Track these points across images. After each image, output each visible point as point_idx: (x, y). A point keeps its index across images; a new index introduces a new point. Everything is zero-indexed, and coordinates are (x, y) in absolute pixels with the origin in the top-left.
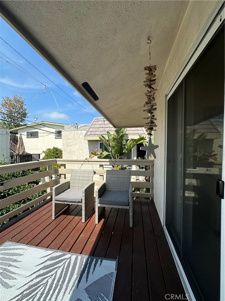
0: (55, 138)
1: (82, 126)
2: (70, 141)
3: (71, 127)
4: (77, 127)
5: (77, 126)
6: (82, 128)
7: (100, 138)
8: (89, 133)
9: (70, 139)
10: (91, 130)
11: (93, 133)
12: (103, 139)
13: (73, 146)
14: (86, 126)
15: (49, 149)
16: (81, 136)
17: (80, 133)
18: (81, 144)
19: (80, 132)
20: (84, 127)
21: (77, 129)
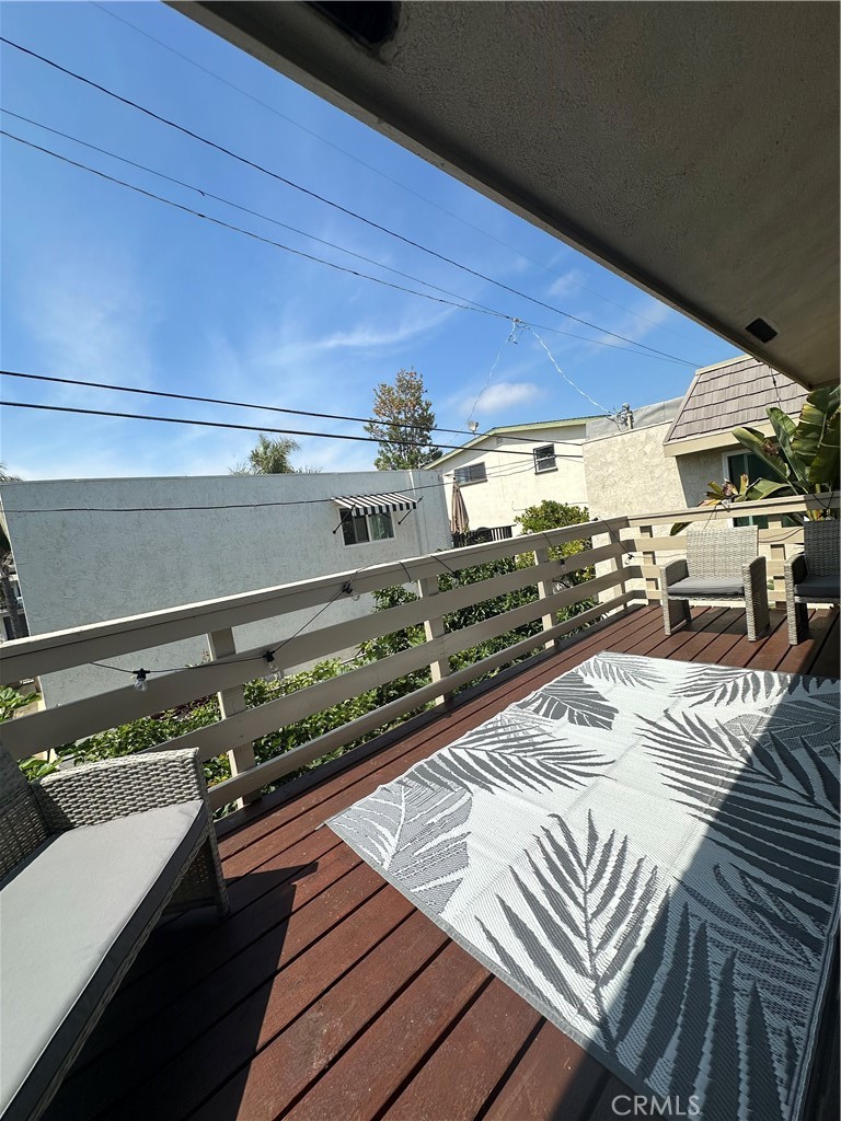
0: (537, 474)
1: (649, 410)
2: (610, 471)
3: (607, 425)
4: (629, 422)
5: (631, 417)
6: (647, 420)
7: (737, 437)
8: (680, 431)
9: (611, 463)
10: (688, 416)
11: (696, 427)
12: (756, 439)
13: (622, 483)
14: (663, 408)
15: (532, 510)
16: (648, 449)
17: (643, 438)
18: (651, 472)
19: (641, 435)
20: (656, 415)
21: (632, 427)
